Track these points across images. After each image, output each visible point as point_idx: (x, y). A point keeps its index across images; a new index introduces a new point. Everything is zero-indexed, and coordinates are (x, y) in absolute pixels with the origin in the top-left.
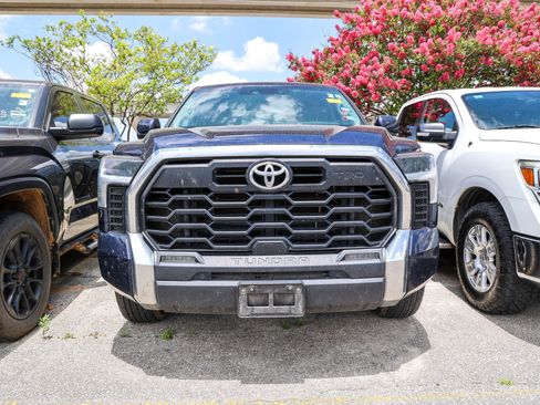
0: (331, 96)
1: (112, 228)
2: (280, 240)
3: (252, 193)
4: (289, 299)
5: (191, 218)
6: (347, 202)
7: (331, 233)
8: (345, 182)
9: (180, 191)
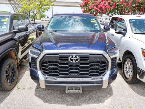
0: (92, 19)
1: (33, 67)
2: (77, 74)
3: (69, 63)
4: (78, 89)
5: (53, 69)
6: (94, 65)
7: (90, 73)
8: (94, 60)
9: (51, 62)
